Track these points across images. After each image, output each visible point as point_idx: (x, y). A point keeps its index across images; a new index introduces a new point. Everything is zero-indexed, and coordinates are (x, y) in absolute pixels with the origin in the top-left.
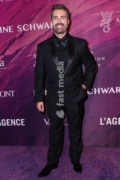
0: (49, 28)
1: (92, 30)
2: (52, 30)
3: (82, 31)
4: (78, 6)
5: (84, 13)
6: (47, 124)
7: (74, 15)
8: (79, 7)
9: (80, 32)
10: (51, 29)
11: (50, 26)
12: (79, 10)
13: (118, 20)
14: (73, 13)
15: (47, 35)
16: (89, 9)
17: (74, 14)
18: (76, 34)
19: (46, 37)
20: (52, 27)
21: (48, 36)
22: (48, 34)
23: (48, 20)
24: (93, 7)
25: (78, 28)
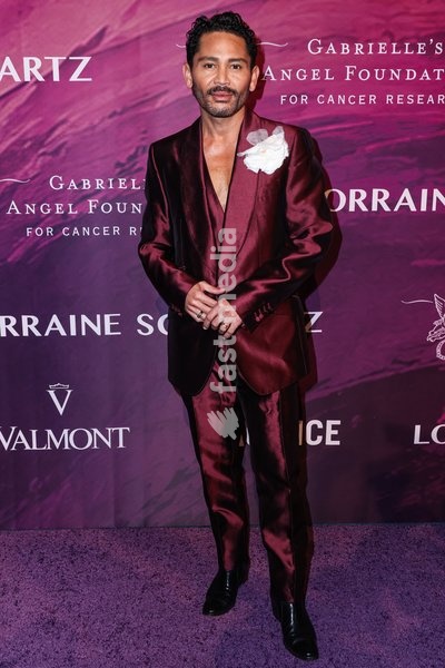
0: (17, 79)
1: (177, 100)
2: (27, 87)
3: (143, 102)
4: (126, 9)
5: (151, 35)
6: (6, 445)
7: (116, 39)
8: (132, 11)
9: (134, 106)
10: (24, 84)
11: (21, 73)
12: (131, 25)
13: (271, 74)
14: (110, 33)
15: (10, 104)
16: (170, 22)
17: (112, 37)
18: (119, 110)
19: (6, 115)
20: (27, 78)
21: (11, 111)
22: (14, 101)
23: (15, 50)
24: (181, 18)
25: (126, 89)
